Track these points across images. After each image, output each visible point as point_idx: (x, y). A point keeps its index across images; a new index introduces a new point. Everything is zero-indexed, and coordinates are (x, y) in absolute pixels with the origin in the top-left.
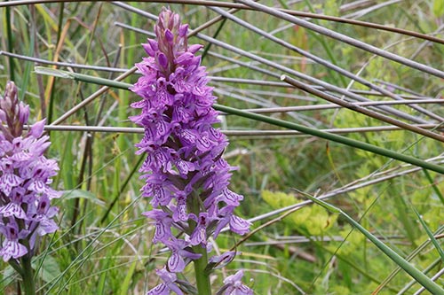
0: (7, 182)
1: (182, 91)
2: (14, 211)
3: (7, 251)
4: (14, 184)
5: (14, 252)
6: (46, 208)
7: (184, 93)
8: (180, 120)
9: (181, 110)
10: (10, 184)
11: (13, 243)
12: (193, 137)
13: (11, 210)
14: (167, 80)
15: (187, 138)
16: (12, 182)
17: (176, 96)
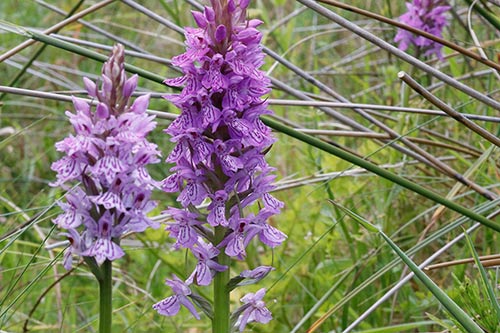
0: (110, 166)
1: (240, 72)
2: (114, 202)
3: (100, 251)
4: (118, 170)
5: (108, 252)
6: (143, 202)
7: (244, 76)
8: (232, 106)
9: (235, 95)
10: (113, 169)
11: (106, 242)
12: (245, 128)
13: (111, 201)
14: (224, 57)
15: (239, 128)
16: (115, 167)
17: (233, 78)
